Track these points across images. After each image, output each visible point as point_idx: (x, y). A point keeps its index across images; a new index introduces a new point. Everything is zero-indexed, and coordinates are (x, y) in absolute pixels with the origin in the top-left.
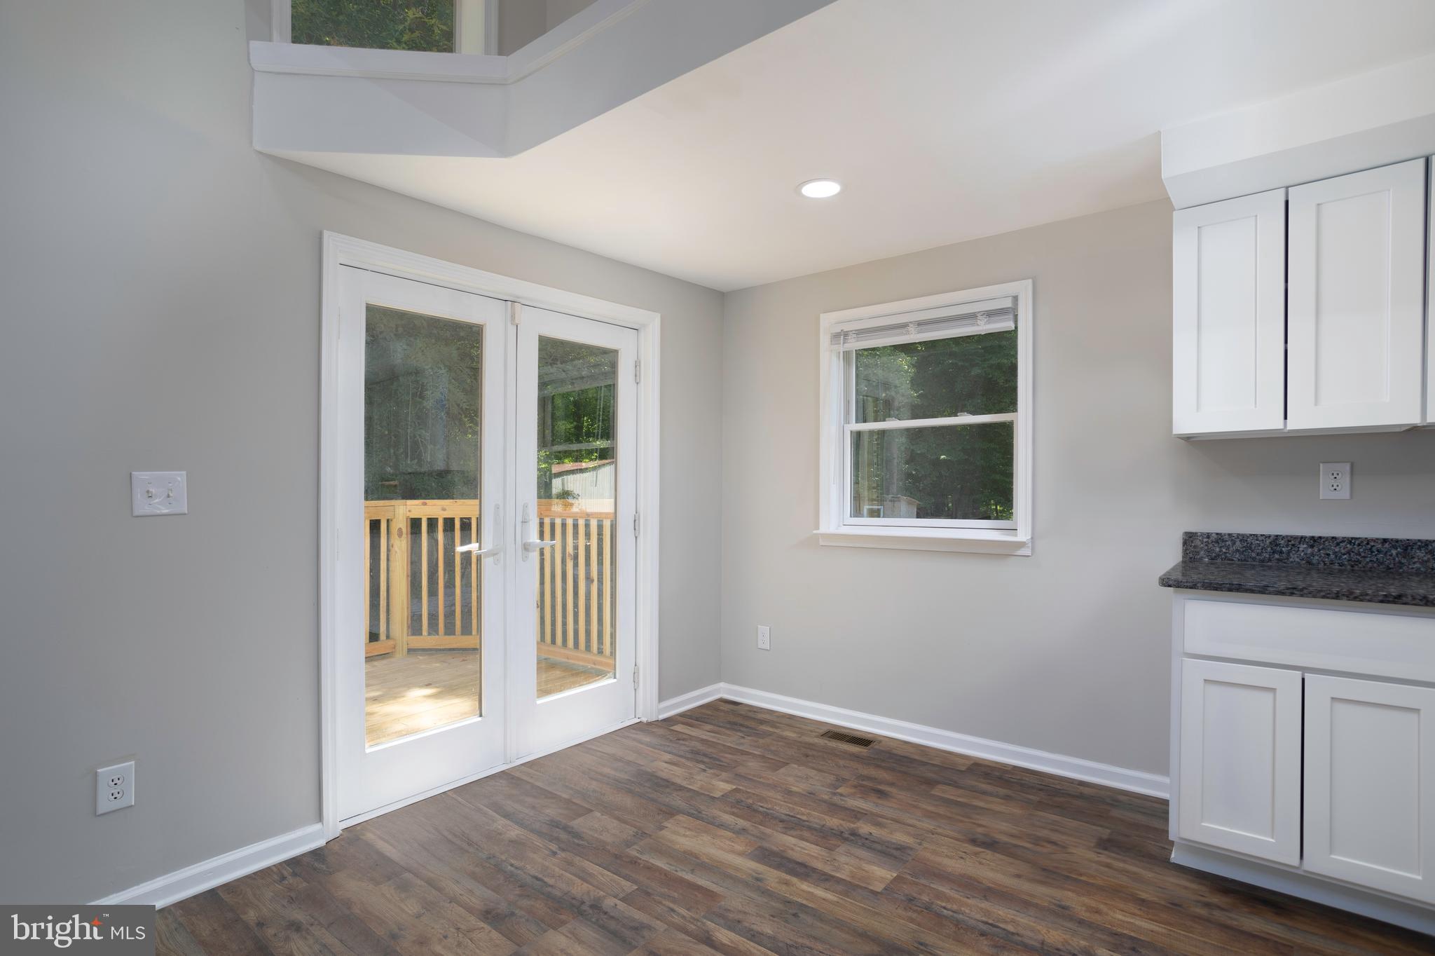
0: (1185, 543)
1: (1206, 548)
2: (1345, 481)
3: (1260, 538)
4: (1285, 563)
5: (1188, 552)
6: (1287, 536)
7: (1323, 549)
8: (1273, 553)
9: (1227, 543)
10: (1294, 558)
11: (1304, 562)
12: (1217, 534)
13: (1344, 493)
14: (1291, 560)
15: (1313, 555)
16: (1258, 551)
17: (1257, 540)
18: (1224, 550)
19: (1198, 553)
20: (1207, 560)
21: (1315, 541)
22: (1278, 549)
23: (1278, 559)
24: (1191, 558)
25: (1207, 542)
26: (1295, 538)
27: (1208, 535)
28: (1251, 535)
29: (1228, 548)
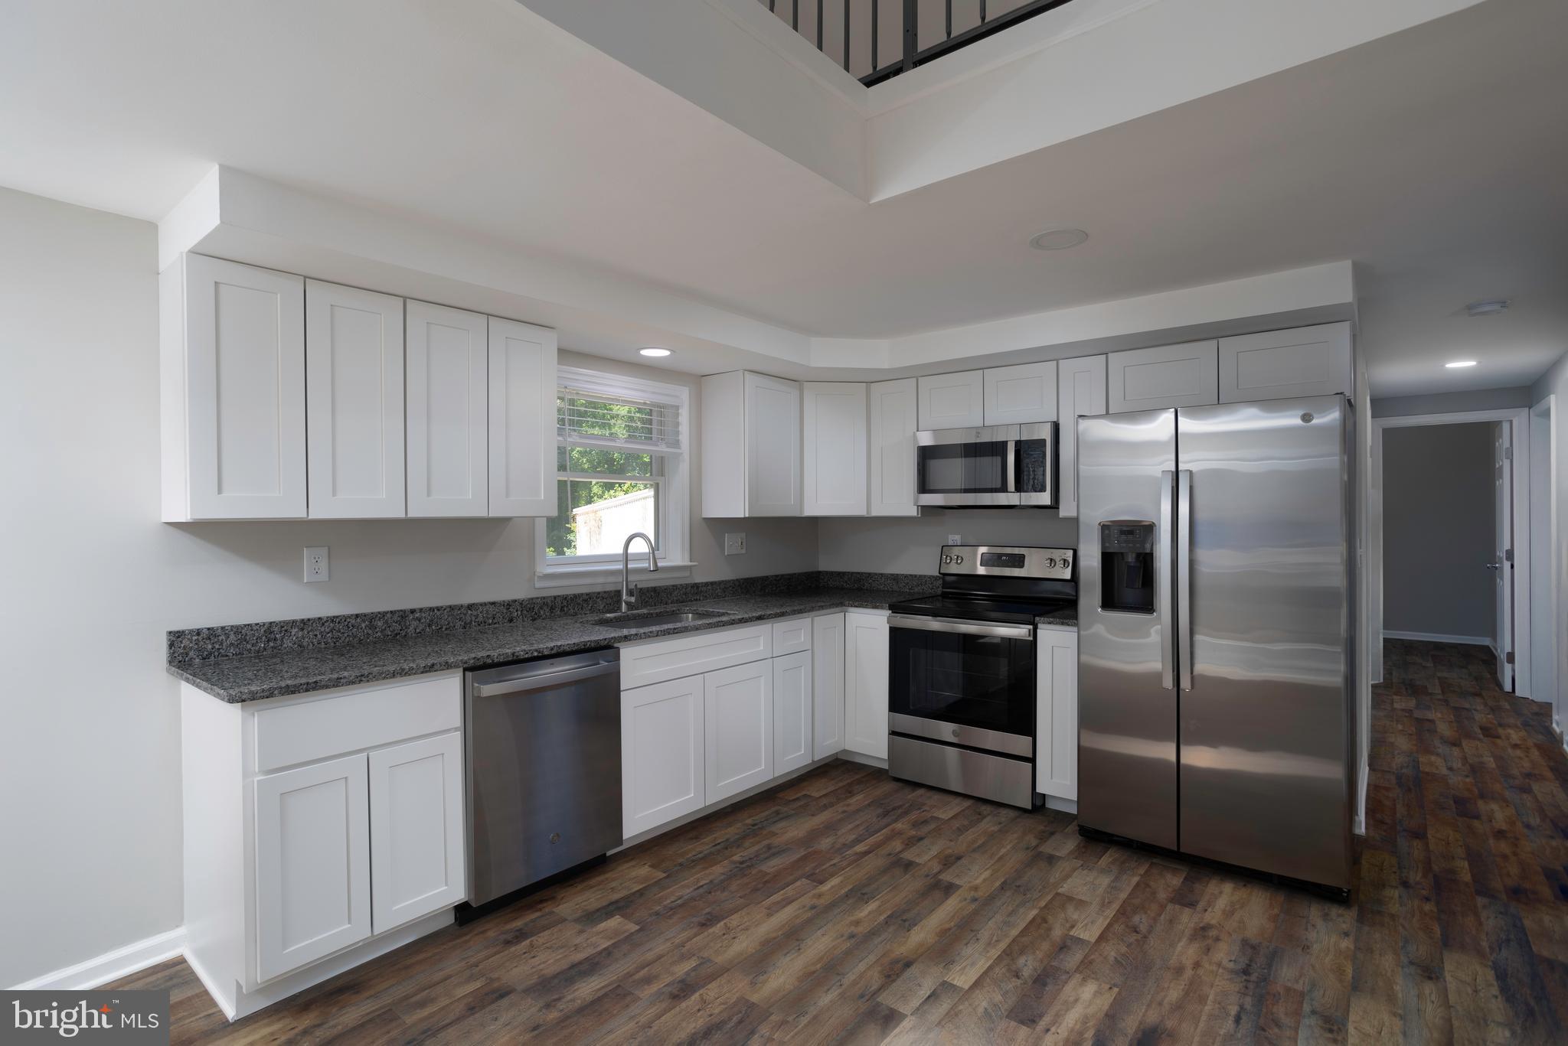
0: (171, 645)
1: (196, 647)
2: (323, 565)
3: (255, 628)
4: (279, 650)
5: (176, 655)
6: (280, 622)
7: (311, 630)
8: (268, 641)
9: (220, 638)
10: (287, 643)
11: (296, 646)
12: (209, 629)
13: (324, 576)
14: (285, 645)
15: (303, 638)
16: (253, 642)
17: (252, 630)
18: (217, 646)
19: (187, 654)
20: (197, 660)
21: (304, 624)
22: (272, 636)
23: (272, 647)
24: (180, 662)
25: (198, 639)
26: (287, 623)
27: (198, 632)
28: (245, 625)
29: (222, 644)
